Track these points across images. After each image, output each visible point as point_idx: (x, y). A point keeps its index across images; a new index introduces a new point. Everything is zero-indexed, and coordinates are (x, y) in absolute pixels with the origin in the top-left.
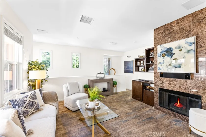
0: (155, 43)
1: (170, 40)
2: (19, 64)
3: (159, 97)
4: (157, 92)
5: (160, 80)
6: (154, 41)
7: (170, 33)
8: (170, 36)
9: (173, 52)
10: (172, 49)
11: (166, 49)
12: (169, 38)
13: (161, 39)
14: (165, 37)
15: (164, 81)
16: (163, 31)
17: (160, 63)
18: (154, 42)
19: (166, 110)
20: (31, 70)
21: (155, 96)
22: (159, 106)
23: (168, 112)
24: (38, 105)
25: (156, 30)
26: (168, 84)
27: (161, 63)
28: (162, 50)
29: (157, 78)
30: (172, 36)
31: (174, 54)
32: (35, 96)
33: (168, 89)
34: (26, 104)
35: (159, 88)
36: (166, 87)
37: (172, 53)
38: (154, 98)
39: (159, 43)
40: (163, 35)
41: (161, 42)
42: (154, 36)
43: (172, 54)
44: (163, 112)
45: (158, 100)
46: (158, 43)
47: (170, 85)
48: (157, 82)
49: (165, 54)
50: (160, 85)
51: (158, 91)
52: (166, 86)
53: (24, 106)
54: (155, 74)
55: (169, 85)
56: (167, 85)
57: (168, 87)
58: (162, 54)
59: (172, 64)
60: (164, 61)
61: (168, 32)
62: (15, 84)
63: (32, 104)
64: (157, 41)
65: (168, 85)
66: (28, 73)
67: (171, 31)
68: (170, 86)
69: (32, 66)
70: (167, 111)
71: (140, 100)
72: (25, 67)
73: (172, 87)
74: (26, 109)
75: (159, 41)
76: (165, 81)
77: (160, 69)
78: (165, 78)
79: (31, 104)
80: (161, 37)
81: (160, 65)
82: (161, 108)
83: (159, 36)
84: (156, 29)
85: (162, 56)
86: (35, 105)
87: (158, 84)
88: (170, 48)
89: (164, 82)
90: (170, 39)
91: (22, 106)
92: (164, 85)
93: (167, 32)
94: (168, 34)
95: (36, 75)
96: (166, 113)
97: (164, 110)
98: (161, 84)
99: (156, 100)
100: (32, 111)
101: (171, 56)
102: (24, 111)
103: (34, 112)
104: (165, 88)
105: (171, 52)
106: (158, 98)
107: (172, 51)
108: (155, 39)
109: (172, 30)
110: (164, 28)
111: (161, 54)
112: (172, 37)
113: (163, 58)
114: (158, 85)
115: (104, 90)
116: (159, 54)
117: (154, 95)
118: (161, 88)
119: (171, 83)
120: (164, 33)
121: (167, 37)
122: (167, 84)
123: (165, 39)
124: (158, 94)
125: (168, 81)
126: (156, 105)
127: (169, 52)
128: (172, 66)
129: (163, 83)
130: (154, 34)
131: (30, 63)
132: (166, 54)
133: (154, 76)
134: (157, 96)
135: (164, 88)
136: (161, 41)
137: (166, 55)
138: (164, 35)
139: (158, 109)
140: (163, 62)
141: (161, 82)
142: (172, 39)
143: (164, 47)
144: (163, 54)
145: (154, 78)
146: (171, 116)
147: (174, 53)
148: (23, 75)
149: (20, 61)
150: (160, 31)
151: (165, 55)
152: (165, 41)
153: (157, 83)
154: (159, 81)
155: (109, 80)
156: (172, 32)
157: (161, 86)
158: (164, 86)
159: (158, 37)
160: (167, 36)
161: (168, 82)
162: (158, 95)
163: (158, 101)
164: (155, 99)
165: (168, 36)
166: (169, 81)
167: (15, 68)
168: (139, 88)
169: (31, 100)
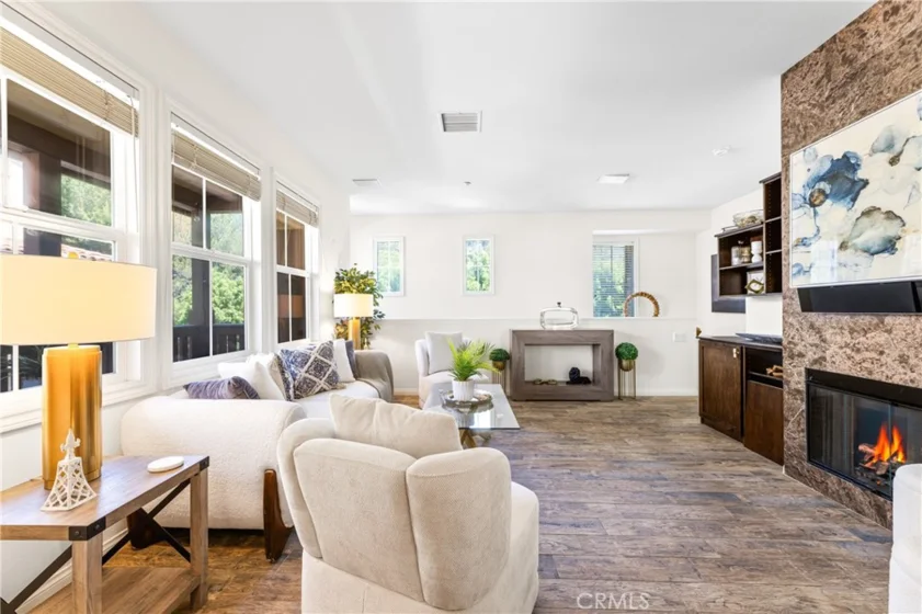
0: (786, 140)
1: (855, 115)
3: (805, 415)
4: (798, 391)
5: (812, 326)
6: (783, 131)
7: (853, 77)
8: (853, 91)
9: (861, 174)
10: (857, 158)
11: (827, 166)
12: (853, 101)
13: (812, 116)
14: (834, 102)
15: (828, 335)
16: (820, 75)
17: (803, 242)
18: (784, 137)
19: (840, 483)
21: (789, 409)
22: (809, 460)
23: (848, 495)
24: (334, 373)
25: (790, 75)
26: (847, 345)
27: (808, 242)
28: (810, 174)
29: (794, 317)
30: (865, 87)
31: (866, 183)
32: (331, 351)
33: (847, 372)
34: (309, 364)
35: (809, 372)
36: (839, 364)
37: (854, 182)
38: (785, 423)
39: (804, 137)
40: (820, 95)
41: (815, 130)
42: (783, 109)
43: (857, 188)
44: (826, 492)
45: (803, 431)
46: (799, 139)
47: (858, 351)
48: (796, 340)
49: (822, 192)
50: (811, 355)
51: (802, 387)
52: (837, 359)
53: (306, 368)
54: (787, 300)
55: (853, 354)
56: (841, 352)
57: (849, 363)
58: (812, 195)
59: (855, 241)
60: (818, 230)
61: (848, 70)
63: (322, 368)
64: (796, 134)
65: (849, 351)
67: (857, 65)
68: (858, 357)
69: (342, 282)
70: (844, 488)
71: (732, 435)
72: (328, 286)
73: (864, 365)
74: (307, 375)
75: (806, 128)
76: (831, 331)
77: (801, 271)
78: (834, 318)
79: (319, 368)
80: (814, 106)
81: (802, 248)
82: (818, 474)
83: (806, 105)
84: (789, 71)
85: (813, 205)
86: (328, 373)
87: (800, 348)
88: (845, 156)
89: (828, 337)
90: (857, 107)
91: (302, 367)
92: (828, 354)
93: (841, 72)
94: (844, 85)
96: (841, 501)
97: (830, 484)
98: (814, 348)
99: (794, 434)
100: (322, 383)
101: (848, 199)
102: (305, 378)
103: (325, 387)
104: (834, 371)
105: (850, 176)
106: (803, 421)
107: (856, 170)
108: (785, 124)
109: (865, 58)
110: (826, 57)
111: (808, 196)
112: (863, 95)
113: (815, 213)
114: (801, 355)
115: (576, 377)
116: (798, 197)
117: (785, 407)
118: (816, 367)
119: (862, 339)
120: (829, 81)
121: (842, 102)
122: (841, 348)
123: (833, 112)
124: (802, 400)
125: (846, 332)
126: (791, 456)
127: (843, 179)
128: (856, 250)
129: (824, 341)
130: (782, 100)
131: (341, 275)
132: (828, 192)
133: (784, 311)
134: (795, 408)
135: (829, 369)
136: (816, 124)
137: (827, 196)
138: (827, 94)
139: (801, 475)
140: (815, 232)
141: (814, 339)
142: (862, 108)
143: (820, 156)
144: (816, 195)
145: (785, 322)
146: (865, 515)
147: (862, 180)
150: (809, 79)
151: (822, 198)
152: (832, 121)
153: (795, 345)
154: (804, 333)
155: (593, 335)
156: (864, 67)
157: (816, 362)
158: (828, 359)
159: (801, 107)
160: (840, 98)
161: (848, 339)
162: (804, 407)
163: (802, 438)
164: (790, 425)
165: (844, 95)
166: (852, 331)
168: (727, 371)
169: (319, 357)
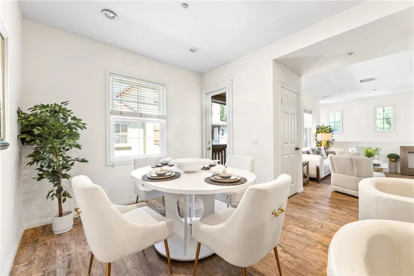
2: (310, 129)
20: (319, 133)
62: (308, 144)
66: (316, 136)
69: (320, 130)
72: (315, 131)
95: (322, 137)
131: (318, 127)
148: (313, 137)
149: (311, 127)
167: (308, 131)
